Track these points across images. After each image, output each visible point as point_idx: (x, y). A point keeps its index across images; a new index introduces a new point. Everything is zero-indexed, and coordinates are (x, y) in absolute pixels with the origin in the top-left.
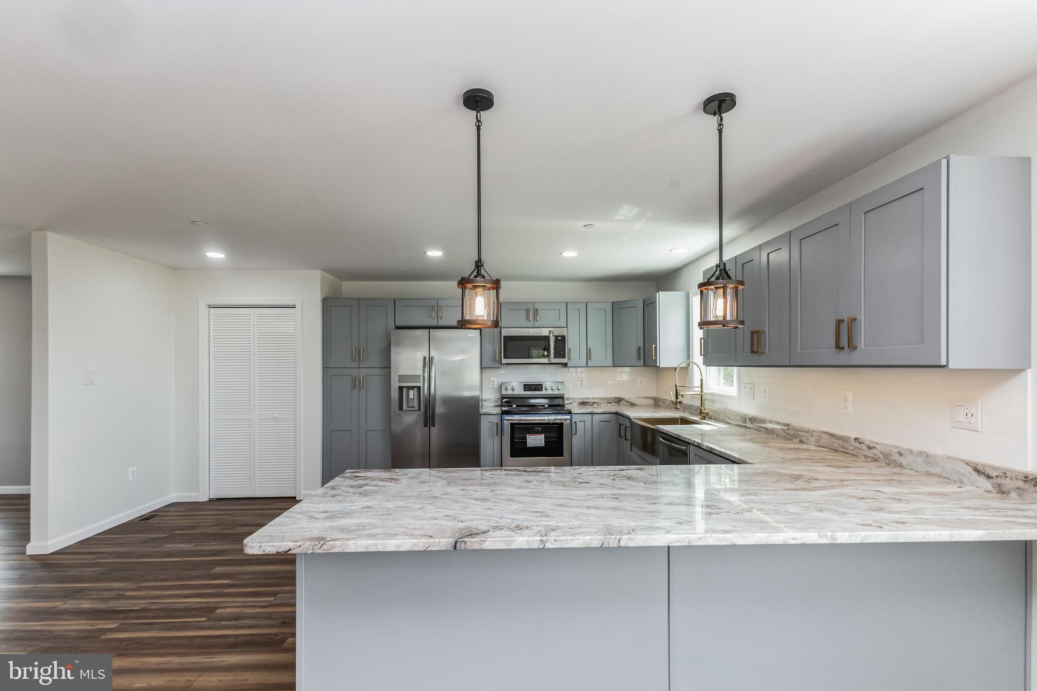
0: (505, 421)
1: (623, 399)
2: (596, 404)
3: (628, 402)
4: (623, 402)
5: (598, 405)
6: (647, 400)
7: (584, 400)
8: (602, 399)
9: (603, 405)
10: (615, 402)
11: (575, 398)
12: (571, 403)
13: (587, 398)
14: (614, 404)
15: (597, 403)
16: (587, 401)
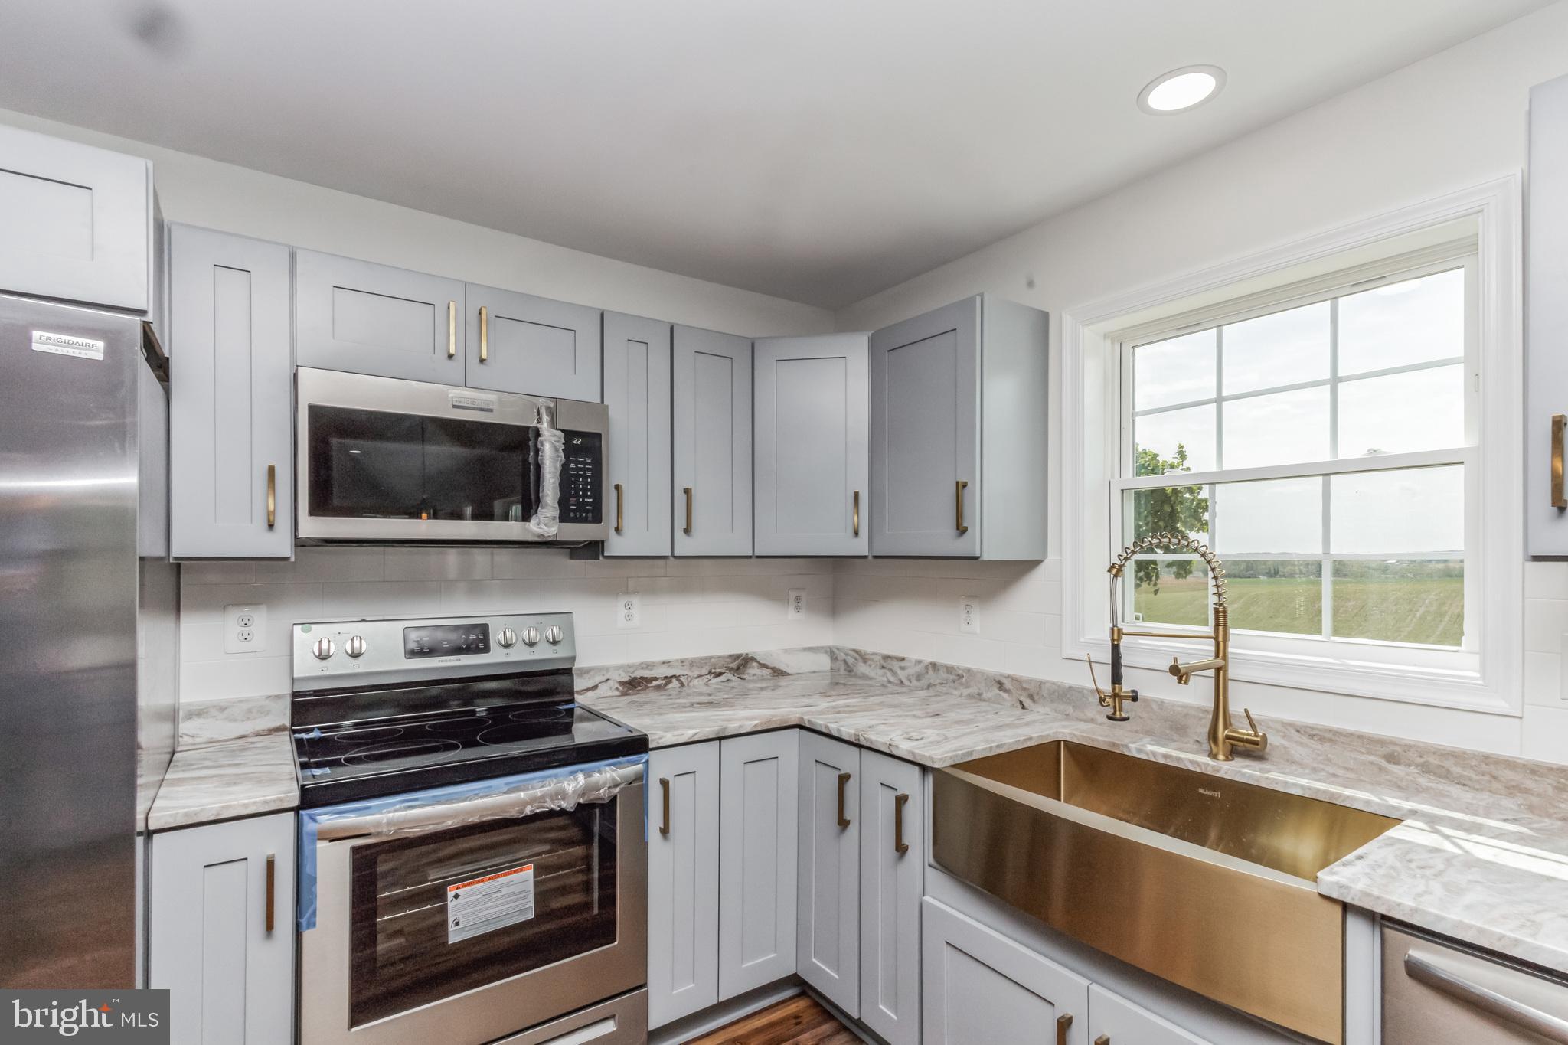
0: (322, 845)
1: (753, 659)
2: (675, 683)
3: (766, 666)
4: (753, 670)
5: (682, 685)
6: (811, 656)
7: (638, 674)
8: (693, 663)
9: (696, 682)
10: (730, 669)
11: (607, 669)
12: (595, 687)
13: (649, 666)
14: (728, 676)
15: (674, 676)
16: (647, 674)
